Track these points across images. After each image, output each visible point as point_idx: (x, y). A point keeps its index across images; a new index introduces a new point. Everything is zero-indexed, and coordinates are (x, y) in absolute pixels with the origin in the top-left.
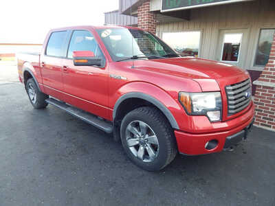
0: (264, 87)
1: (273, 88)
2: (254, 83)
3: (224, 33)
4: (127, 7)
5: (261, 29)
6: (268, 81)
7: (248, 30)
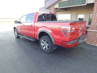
0: (90, 31)
1: (96, 32)
2: (87, 30)
3: (78, 15)
4: (47, 7)
5: (90, 13)
6: (91, 29)
7: (86, 14)
